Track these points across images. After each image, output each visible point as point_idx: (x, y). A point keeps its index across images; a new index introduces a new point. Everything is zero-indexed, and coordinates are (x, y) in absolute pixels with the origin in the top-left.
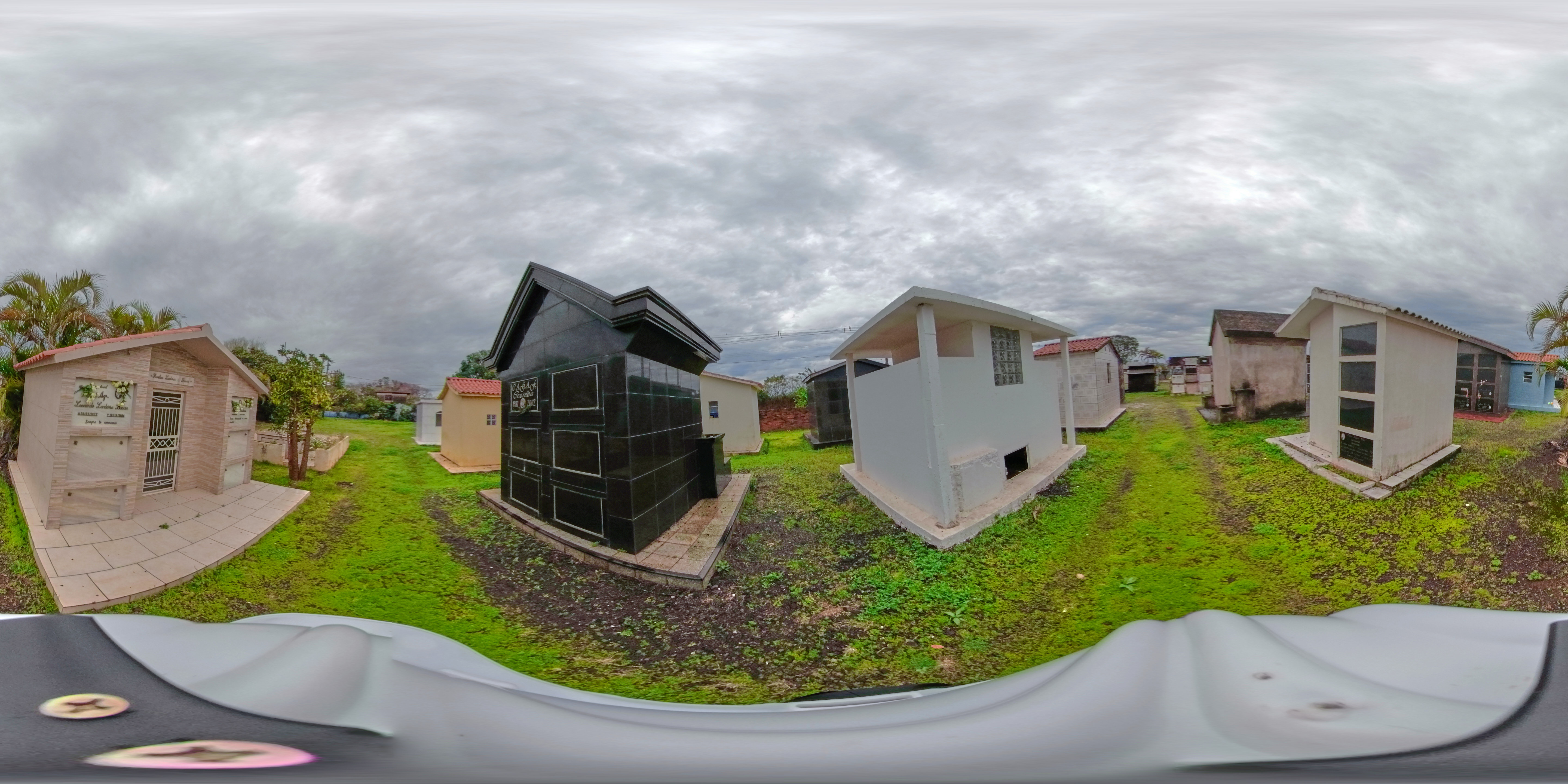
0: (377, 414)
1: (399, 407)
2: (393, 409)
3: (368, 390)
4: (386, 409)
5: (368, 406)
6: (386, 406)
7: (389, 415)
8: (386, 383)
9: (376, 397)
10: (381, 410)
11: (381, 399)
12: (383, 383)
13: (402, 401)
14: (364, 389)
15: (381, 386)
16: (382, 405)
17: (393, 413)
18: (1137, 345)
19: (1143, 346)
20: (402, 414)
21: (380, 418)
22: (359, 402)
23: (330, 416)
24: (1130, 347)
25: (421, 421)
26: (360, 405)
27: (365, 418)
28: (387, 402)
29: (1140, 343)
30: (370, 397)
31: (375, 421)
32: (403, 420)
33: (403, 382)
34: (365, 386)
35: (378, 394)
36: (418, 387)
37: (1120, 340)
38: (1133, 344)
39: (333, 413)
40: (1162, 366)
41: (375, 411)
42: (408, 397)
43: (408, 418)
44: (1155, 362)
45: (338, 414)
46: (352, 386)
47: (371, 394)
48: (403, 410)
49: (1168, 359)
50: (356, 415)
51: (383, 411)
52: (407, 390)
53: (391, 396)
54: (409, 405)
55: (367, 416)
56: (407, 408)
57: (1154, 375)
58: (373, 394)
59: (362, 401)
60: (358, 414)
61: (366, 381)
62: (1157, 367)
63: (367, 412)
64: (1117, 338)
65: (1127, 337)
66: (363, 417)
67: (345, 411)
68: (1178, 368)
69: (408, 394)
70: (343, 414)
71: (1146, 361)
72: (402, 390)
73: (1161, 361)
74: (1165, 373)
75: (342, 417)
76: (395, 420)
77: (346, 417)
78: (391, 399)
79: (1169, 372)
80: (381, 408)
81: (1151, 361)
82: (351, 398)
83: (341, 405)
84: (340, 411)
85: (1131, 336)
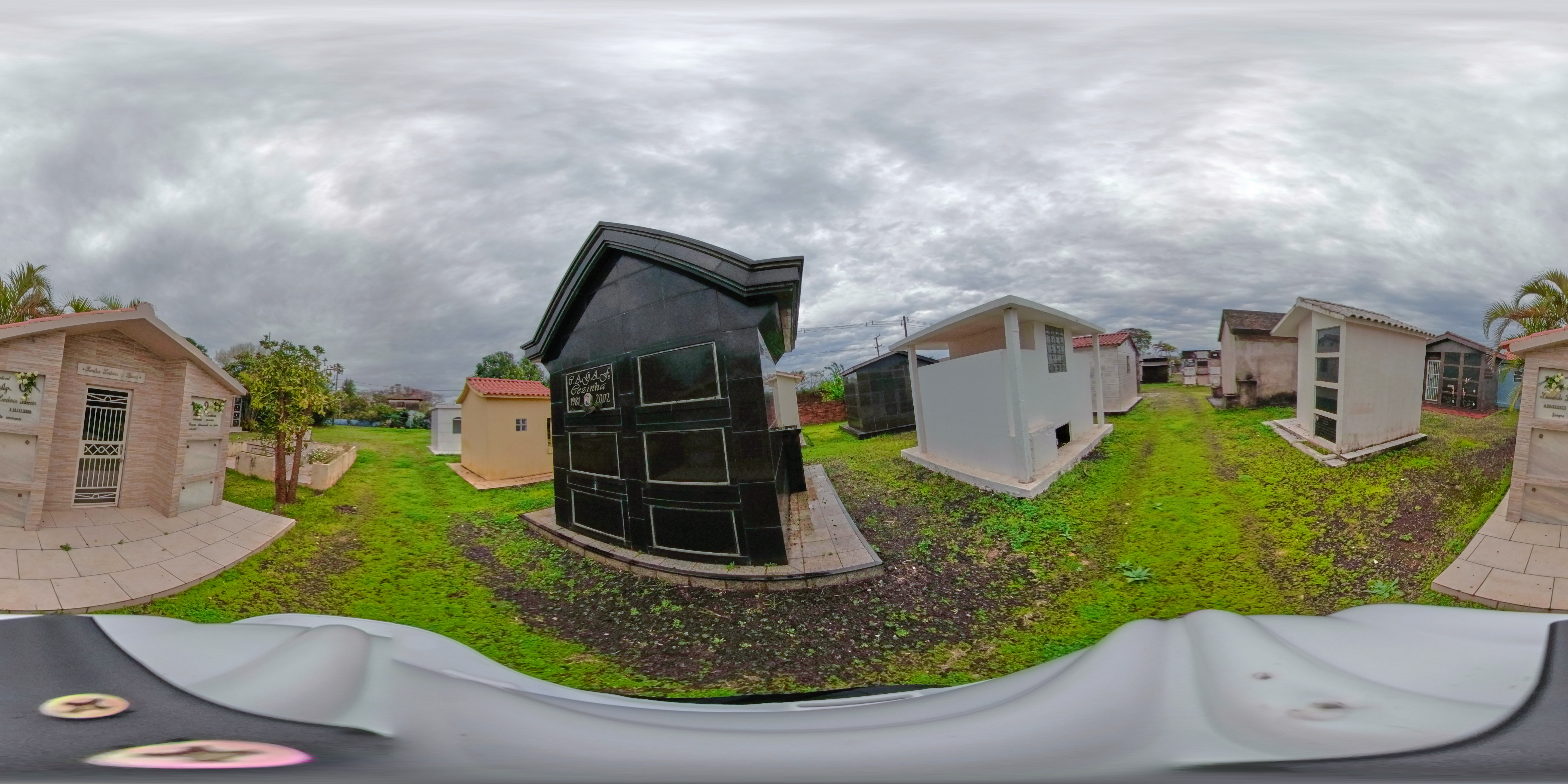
0: (389, 422)
1: (412, 414)
2: (406, 416)
3: (380, 397)
4: (398, 416)
5: (380, 413)
6: (398, 413)
7: (401, 422)
8: (398, 390)
9: (388, 403)
10: (393, 418)
11: (393, 406)
12: (395, 391)
13: (415, 407)
14: (375, 396)
15: (393, 393)
16: (394, 412)
17: (405, 420)
18: (1150, 337)
19: (1156, 339)
20: (414, 421)
21: (392, 426)
22: (370, 409)
23: (340, 424)
24: (1143, 339)
25: (436, 428)
26: (372, 412)
27: (376, 426)
28: (399, 409)
29: (1153, 336)
30: (381, 404)
31: (387, 429)
32: (416, 428)
33: (415, 388)
34: (377, 393)
35: (390, 401)
36: (431, 393)
37: (1133, 332)
38: (1146, 337)
39: (344, 421)
40: (1175, 358)
41: (387, 418)
42: (421, 404)
43: (421, 425)
44: (1168, 355)
45: (349, 422)
46: (363, 393)
47: (383, 401)
48: (417, 417)
49: (1180, 352)
50: (367, 423)
51: (395, 419)
52: (419, 397)
53: (403, 403)
54: (422, 411)
55: (378, 423)
56: (420, 415)
57: (1167, 367)
58: (385, 400)
59: (373, 408)
60: (370, 422)
61: (378, 388)
62: (1170, 360)
63: (378, 420)
64: (1130, 331)
65: (1140, 330)
66: (374, 424)
67: (356, 418)
68: (1190, 360)
69: (421, 400)
70: (354, 421)
71: (1160, 353)
72: (414, 397)
73: (1174, 354)
74: (1177, 366)
75: (353, 425)
76: (408, 428)
77: (357, 425)
78: (403, 406)
79: (1181, 365)
80: (393, 415)
81: (1164, 354)
82: (362, 405)
83: (351, 412)
84: (351, 419)
85: (1144, 329)
